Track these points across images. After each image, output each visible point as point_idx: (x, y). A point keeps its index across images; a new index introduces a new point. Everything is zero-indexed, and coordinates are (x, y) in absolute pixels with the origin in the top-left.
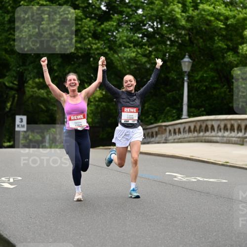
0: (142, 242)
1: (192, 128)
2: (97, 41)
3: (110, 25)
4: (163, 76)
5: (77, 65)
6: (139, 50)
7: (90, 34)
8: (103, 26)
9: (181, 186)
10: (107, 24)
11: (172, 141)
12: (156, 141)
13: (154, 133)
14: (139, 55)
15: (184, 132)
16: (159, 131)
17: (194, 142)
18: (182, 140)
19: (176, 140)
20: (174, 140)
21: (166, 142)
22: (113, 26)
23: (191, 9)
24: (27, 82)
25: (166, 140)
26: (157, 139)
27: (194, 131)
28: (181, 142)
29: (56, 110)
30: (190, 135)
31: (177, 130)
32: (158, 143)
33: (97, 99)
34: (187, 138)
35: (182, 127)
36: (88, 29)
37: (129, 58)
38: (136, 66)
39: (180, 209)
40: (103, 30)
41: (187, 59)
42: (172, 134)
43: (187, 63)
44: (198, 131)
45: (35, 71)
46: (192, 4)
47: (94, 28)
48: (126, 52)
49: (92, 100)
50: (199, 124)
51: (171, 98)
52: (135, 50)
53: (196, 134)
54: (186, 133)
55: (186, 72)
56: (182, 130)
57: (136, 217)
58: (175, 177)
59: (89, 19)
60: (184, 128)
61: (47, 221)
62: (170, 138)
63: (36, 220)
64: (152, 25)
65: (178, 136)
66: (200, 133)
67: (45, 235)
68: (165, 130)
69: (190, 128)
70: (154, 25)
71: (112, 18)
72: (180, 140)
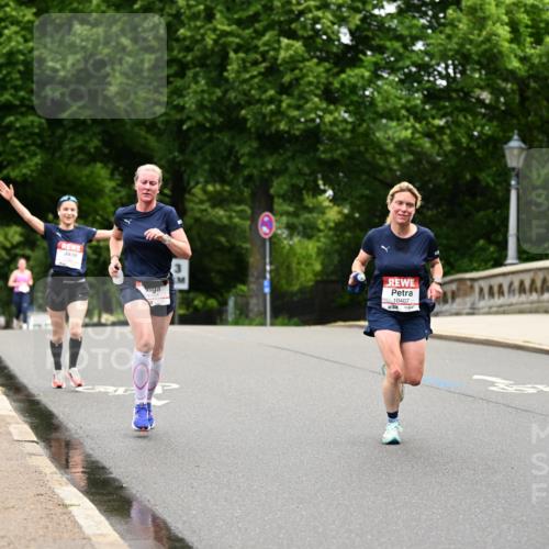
0: (424, 517)
1: (527, 284)
2: (332, 107)
3: (356, 75)
4: (468, 177)
5: (289, 154)
6: (417, 125)
7: (318, 92)
8: (343, 76)
9: (505, 403)
10: (352, 74)
11: (486, 310)
12: (454, 311)
13: (449, 295)
14: (417, 135)
15: (509, 292)
16: (458, 289)
17: (531, 312)
18: (506, 308)
19: (494, 309)
20: (490, 307)
21: (473, 312)
22: (363, 77)
23: (529, 40)
24: (189, 192)
25: (474, 309)
26: (455, 306)
27: (531, 291)
28: (504, 313)
29: (247, 249)
30: (523, 298)
31: (496, 289)
32: (457, 314)
33: (332, 224)
34: (516, 304)
35: (505, 282)
36: (315, 80)
37: (397, 140)
38: (411, 157)
39: (503, 451)
40: (343, 84)
41: (515, 143)
42: (486, 297)
43: (516, 152)
44: (539, 289)
45: (207, 167)
46: (529, 30)
47: (327, 79)
48: (390, 128)
49: (322, 227)
50: (541, 276)
51: (485, 222)
52: (409, 124)
53: (534, 296)
54: (514, 295)
55: (513, 169)
56: (505, 288)
57: (413, 467)
58: (493, 384)
59: (315, 60)
60: (511, 284)
61: (230, 472)
62: (482, 304)
63: (208, 472)
64: (444, 72)
65: (498, 301)
66: (542, 293)
67: (226, 500)
68: (472, 287)
69: (522, 283)
70: (448, 74)
71: (362, 61)
72: (502, 309)
